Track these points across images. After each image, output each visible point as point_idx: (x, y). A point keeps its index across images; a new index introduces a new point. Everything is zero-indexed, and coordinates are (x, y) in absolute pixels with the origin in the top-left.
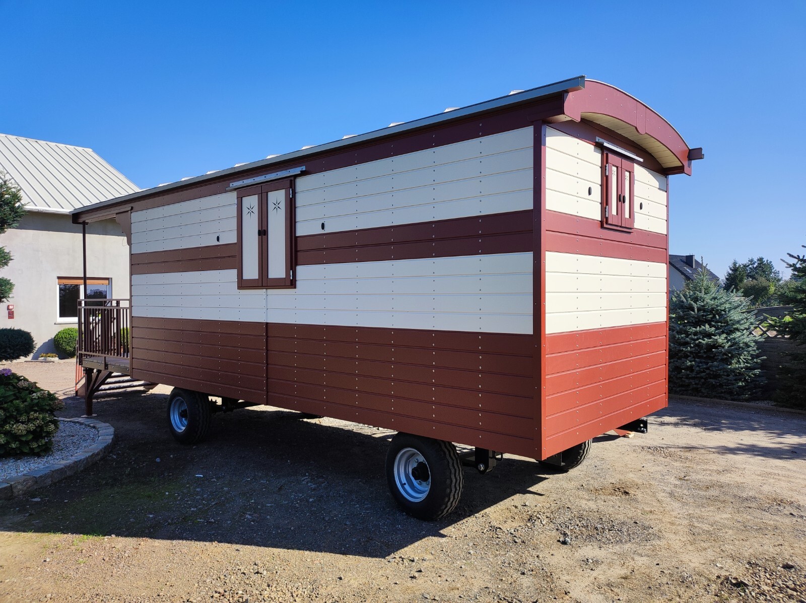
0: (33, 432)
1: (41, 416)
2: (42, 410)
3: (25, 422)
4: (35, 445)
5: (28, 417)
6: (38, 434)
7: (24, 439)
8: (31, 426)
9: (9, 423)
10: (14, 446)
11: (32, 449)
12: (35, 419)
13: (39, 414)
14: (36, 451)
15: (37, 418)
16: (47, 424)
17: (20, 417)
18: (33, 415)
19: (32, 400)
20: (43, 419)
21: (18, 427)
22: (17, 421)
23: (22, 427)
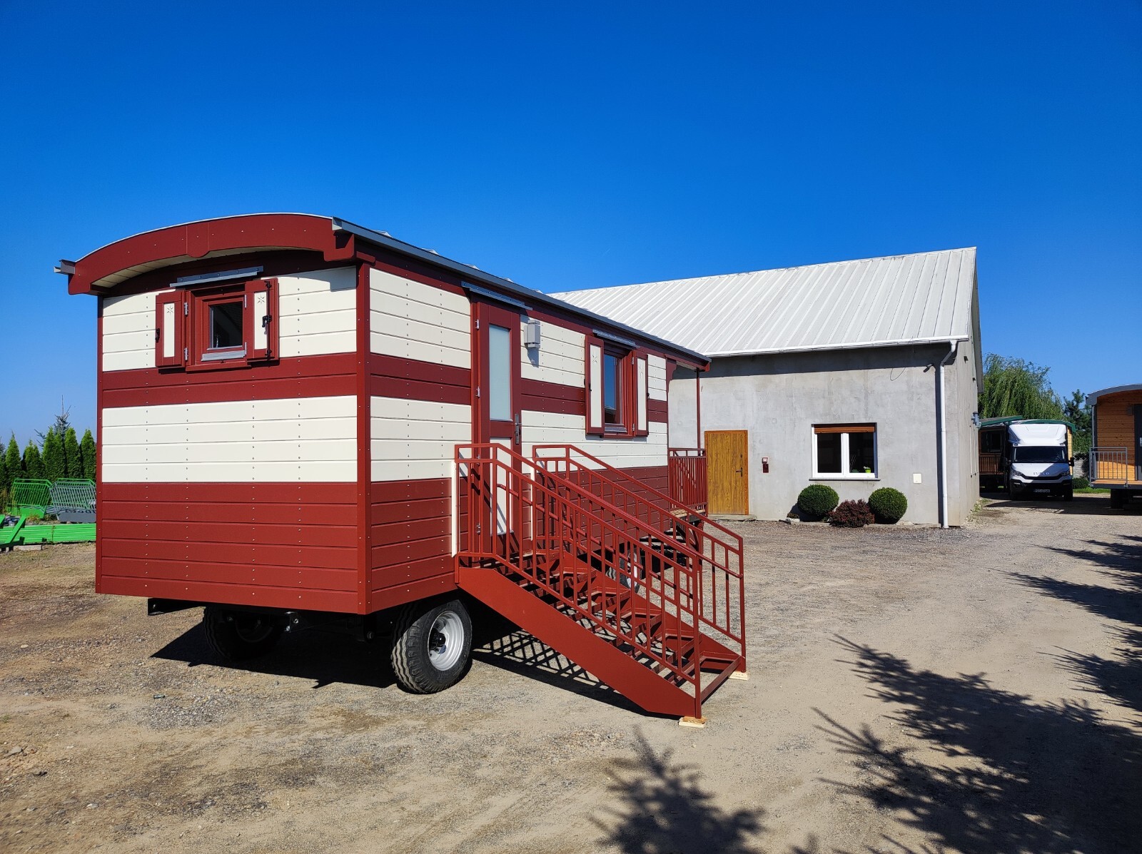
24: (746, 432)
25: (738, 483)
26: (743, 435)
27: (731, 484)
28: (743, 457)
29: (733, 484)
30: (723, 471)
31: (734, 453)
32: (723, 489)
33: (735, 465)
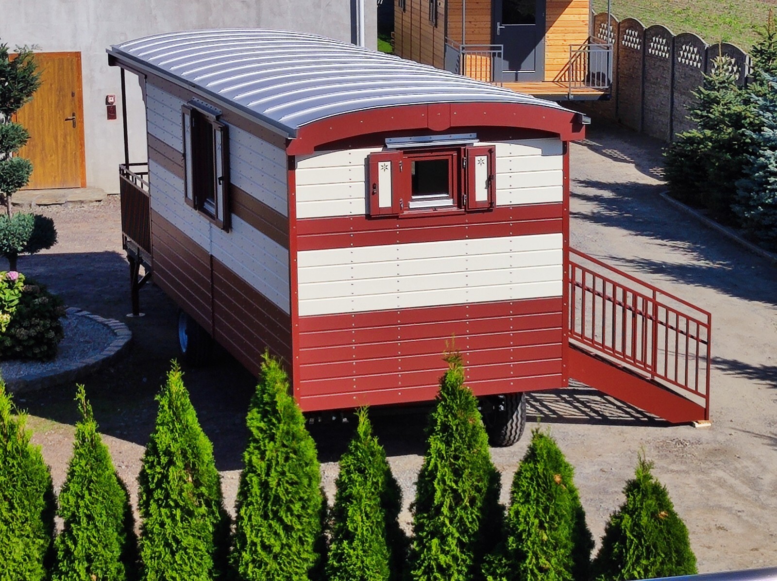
0: (35, 338)
1: (42, 322)
2: (42, 317)
3: (27, 327)
4: (37, 351)
5: (30, 322)
6: (39, 339)
7: (26, 344)
8: (33, 332)
9: (15, 327)
10: (18, 349)
11: (35, 354)
12: (36, 325)
13: (40, 320)
14: (39, 356)
15: (38, 324)
16: (47, 331)
17: (24, 322)
18: (35, 321)
19: (34, 305)
20: (44, 326)
21: (20, 331)
22: (21, 326)
23: (23, 331)
24: (78, 55)
25: (68, 138)
26: (75, 60)
27: (56, 141)
28: (76, 95)
29: (60, 140)
30: (42, 118)
31: (61, 90)
32: (43, 149)
33: (64, 108)
